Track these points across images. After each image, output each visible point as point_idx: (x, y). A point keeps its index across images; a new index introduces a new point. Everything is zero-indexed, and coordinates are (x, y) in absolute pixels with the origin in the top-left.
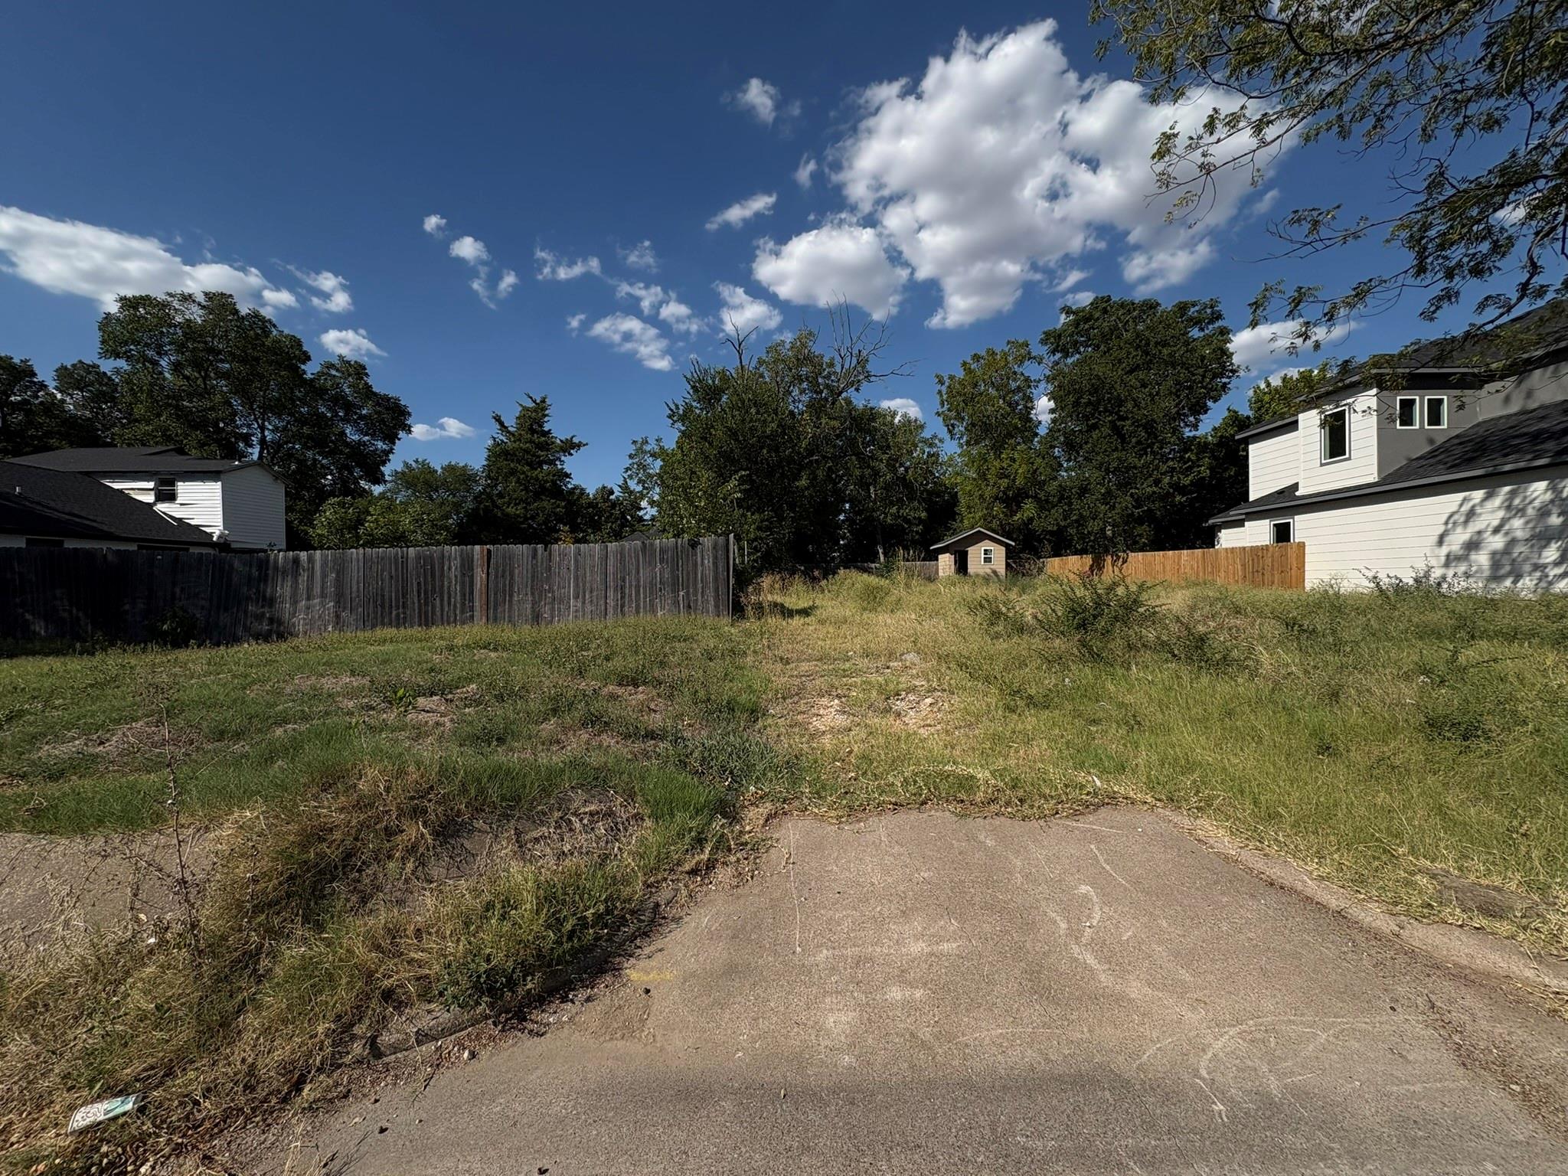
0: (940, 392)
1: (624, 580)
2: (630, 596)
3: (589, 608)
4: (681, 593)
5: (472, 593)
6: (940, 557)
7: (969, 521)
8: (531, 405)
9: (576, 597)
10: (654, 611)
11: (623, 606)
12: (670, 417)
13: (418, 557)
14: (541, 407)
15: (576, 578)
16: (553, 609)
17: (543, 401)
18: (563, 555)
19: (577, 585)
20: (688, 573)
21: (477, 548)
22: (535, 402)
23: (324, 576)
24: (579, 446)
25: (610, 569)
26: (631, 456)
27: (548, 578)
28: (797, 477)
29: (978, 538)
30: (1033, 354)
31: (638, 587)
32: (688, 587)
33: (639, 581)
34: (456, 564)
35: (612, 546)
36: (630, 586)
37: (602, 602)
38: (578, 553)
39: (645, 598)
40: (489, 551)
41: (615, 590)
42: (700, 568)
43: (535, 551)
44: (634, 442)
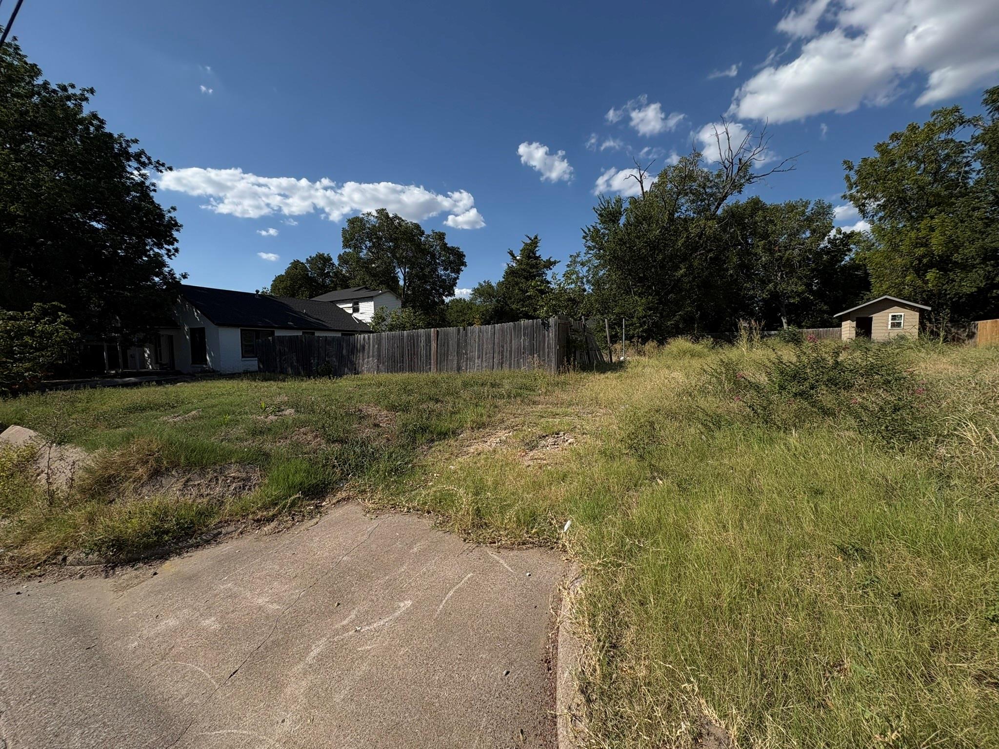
0: (848, 178)
1: (503, 347)
2: (506, 357)
3: (484, 364)
4: (535, 355)
5: (430, 355)
6: (843, 323)
7: (878, 291)
8: (529, 241)
9: (478, 358)
10: (519, 367)
11: (502, 363)
12: (584, 237)
13: (408, 336)
14: (535, 242)
15: (479, 345)
16: (467, 365)
17: (536, 238)
18: (472, 332)
19: (479, 351)
20: (540, 342)
21: (432, 329)
22: (530, 239)
23: (374, 346)
24: (555, 263)
25: (496, 340)
26: (568, 266)
27: (466, 345)
28: (677, 268)
29: (886, 305)
30: (967, 117)
31: (511, 351)
32: (539, 352)
33: (511, 348)
34: (423, 339)
35: (497, 326)
36: (507, 350)
37: (491, 361)
38: (480, 331)
39: (515, 358)
40: (438, 331)
41: (499, 353)
42: (547, 339)
43: (459, 330)
44: (571, 256)
